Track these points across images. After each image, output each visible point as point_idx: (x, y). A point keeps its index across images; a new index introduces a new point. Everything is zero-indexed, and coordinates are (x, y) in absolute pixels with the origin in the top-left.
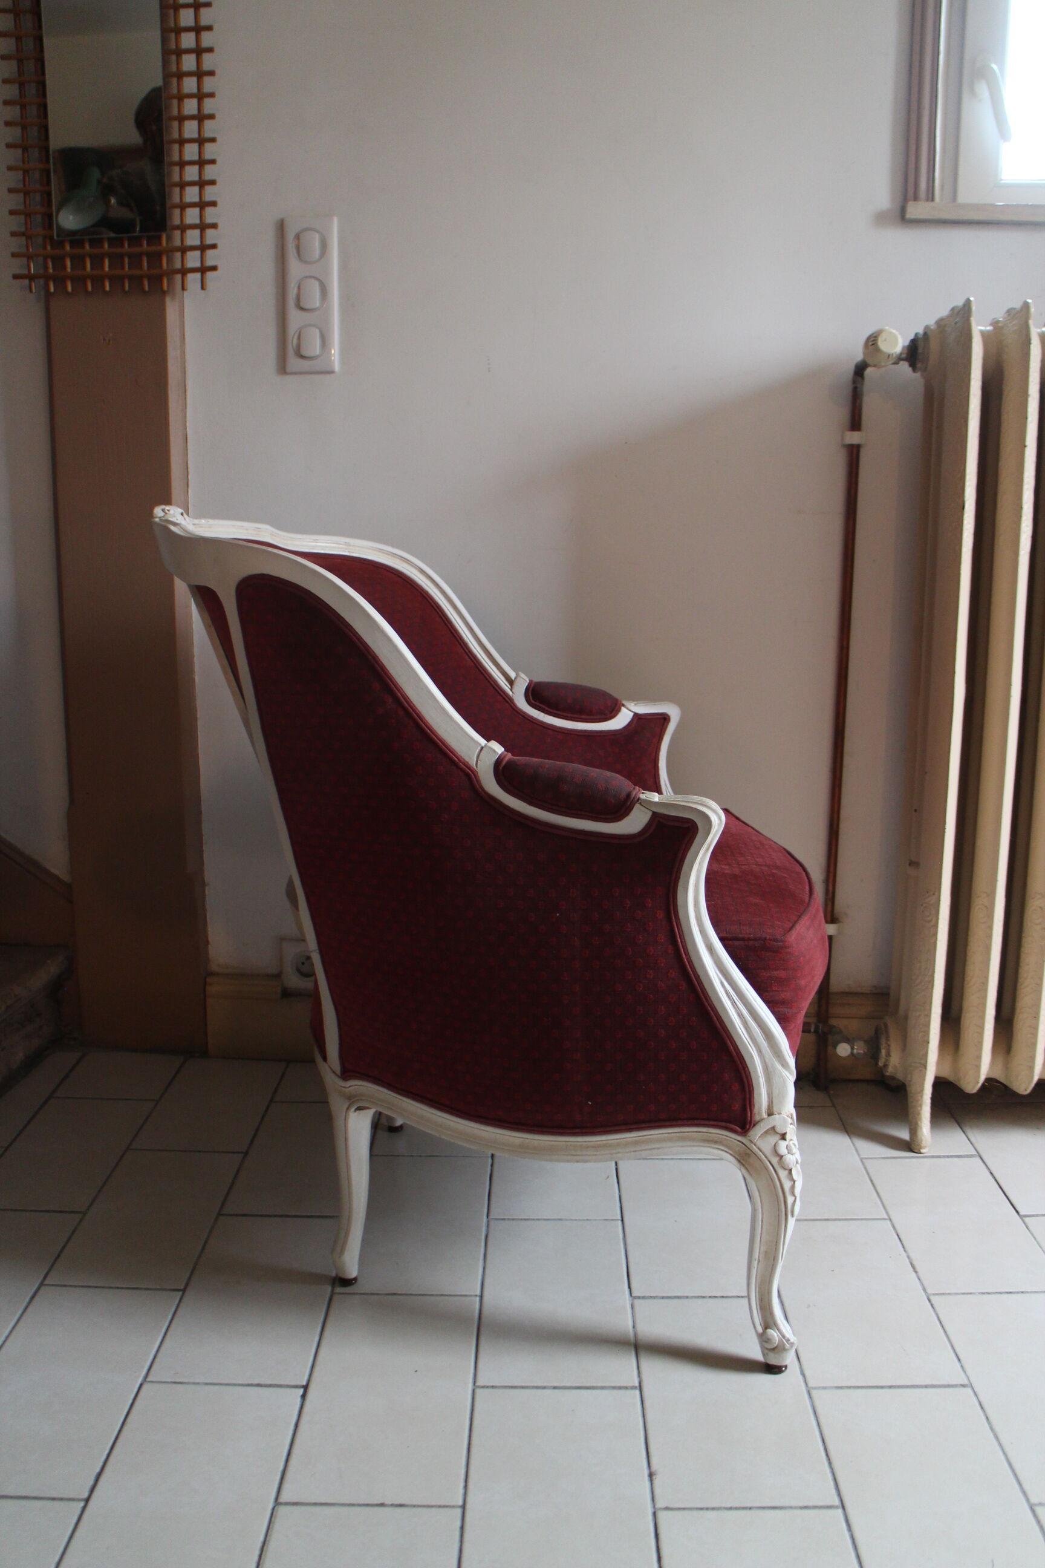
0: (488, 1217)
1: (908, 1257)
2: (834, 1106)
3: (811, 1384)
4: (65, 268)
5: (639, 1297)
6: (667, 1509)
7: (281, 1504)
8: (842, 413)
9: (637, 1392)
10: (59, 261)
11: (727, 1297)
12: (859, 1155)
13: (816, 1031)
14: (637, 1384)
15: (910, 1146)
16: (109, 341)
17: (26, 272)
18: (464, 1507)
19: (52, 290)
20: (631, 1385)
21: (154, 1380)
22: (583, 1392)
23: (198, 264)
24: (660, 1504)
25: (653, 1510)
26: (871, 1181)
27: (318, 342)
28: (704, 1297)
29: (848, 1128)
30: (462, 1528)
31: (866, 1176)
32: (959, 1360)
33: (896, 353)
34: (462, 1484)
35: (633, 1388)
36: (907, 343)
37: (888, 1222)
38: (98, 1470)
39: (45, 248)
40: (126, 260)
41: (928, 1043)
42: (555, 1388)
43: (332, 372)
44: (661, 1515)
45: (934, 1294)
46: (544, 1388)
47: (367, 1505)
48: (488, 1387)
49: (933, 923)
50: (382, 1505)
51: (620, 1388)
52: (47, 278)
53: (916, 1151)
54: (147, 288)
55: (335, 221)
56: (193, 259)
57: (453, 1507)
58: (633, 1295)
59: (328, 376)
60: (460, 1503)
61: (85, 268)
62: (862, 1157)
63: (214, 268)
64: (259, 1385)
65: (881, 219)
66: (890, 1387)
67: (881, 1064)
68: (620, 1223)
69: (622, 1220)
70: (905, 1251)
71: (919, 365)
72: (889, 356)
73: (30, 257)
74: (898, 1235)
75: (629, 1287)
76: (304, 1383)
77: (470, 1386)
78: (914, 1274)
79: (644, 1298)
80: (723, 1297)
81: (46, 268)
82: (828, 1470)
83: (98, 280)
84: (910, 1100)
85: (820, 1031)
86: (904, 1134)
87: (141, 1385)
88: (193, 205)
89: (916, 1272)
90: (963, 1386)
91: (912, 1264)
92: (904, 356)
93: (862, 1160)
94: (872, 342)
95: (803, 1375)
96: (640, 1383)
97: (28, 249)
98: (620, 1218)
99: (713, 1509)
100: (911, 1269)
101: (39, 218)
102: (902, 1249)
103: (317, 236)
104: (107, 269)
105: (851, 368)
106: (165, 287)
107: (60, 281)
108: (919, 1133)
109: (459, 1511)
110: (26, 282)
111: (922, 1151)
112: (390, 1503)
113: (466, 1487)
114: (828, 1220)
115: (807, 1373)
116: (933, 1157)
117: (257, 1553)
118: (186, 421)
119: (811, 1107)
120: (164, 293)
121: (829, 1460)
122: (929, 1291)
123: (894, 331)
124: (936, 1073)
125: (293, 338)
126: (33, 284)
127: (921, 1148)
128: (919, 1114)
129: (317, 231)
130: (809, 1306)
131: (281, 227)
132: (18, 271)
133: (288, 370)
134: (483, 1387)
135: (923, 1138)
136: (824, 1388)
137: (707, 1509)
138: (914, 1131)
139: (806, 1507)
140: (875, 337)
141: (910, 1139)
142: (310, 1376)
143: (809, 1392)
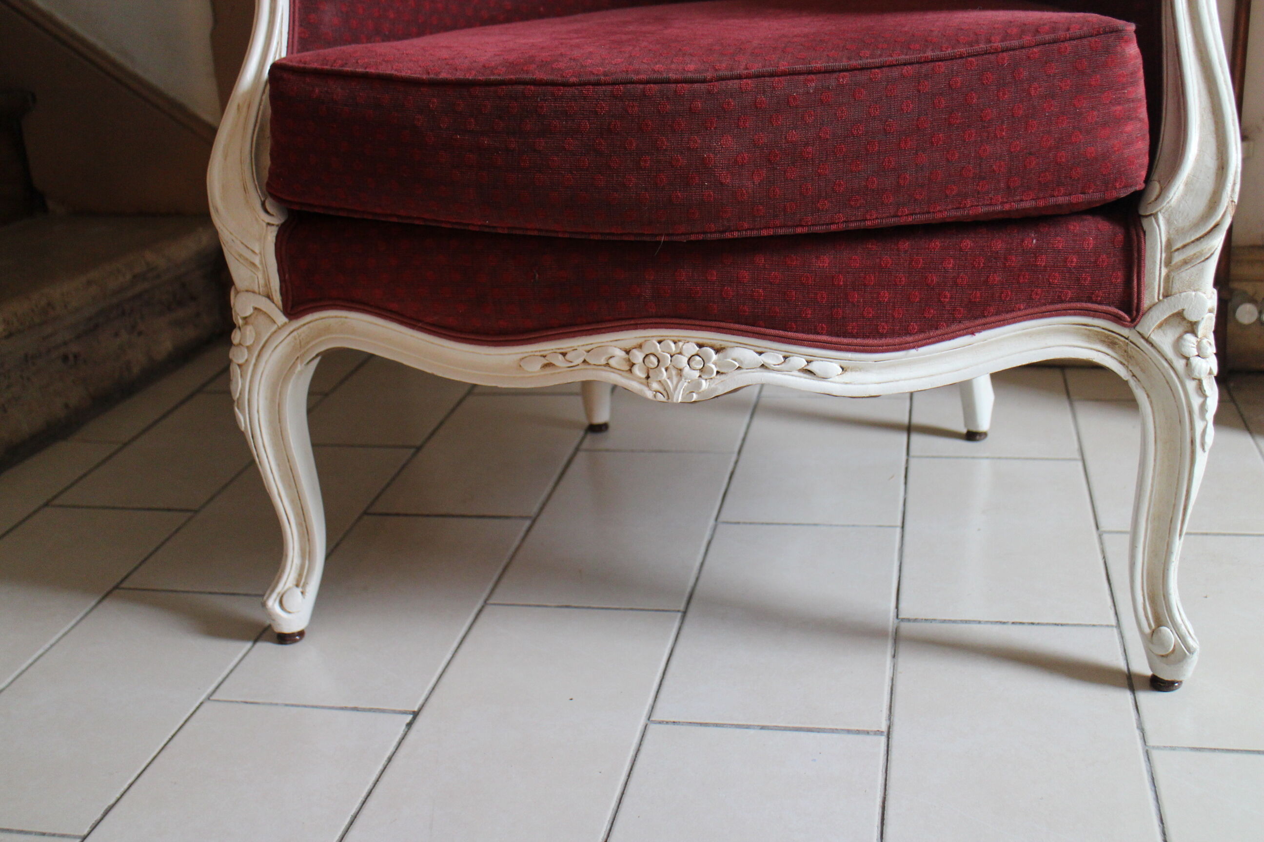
0: (716, 520)
2: (1233, 401)
3: (1151, 742)
5: (909, 621)
9: (883, 739)
14: (884, 728)
20: (876, 729)
21: (221, 698)
22: (802, 734)
28: (1004, 623)
29: (1251, 426)
35: (879, 733)
38: (112, 801)
42: (763, 728)
46: (748, 727)
48: (667, 723)
51: (858, 732)
58: (899, 617)
64: (355, 709)
68: (899, 530)
69: (903, 527)
75: (898, 608)
76: (416, 709)
77: (643, 720)
79: (916, 621)
80: (1033, 624)
87: (201, 704)
95: (1142, 730)
96: (889, 728)
98: (899, 523)
114: (1207, 534)
115: (1147, 727)
134: (661, 722)
136: (1173, 749)
142: (426, 700)
143: (1147, 754)
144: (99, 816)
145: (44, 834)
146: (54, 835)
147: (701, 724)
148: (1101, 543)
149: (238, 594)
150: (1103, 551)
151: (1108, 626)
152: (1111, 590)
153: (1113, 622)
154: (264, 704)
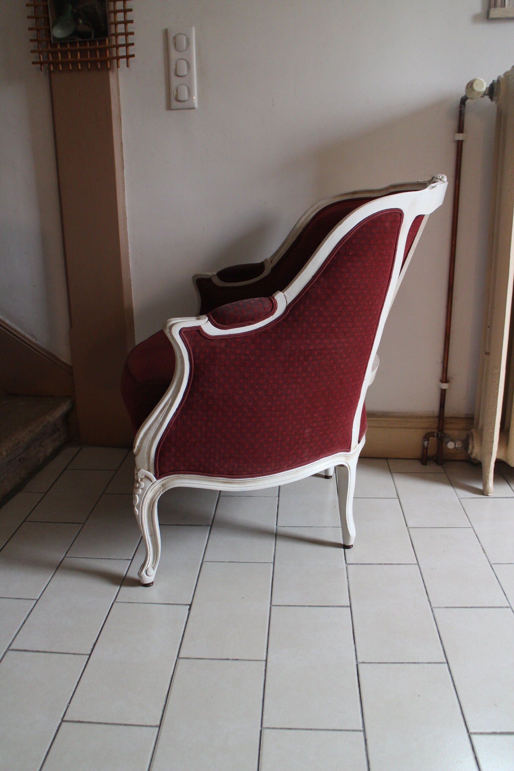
0: (277, 526)
1: (481, 546)
2: (445, 472)
3: (433, 606)
4: (58, 57)
5: (350, 564)
6: (363, 663)
7: (180, 658)
8: (453, 124)
9: (349, 609)
10: (55, 54)
11: (393, 564)
12: (458, 497)
13: (437, 436)
14: (349, 605)
15: (483, 492)
16: (82, 95)
17: (38, 60)
18: (266, 661)
19: (52, 69)
20: (346, 605)
21: (119, 601)
22: (323, 608)
23: (125, 54)
24: (360, 660)
25: (356, 663)
26: (464, 509)
27: (187, 93)
28: (381, 564)
29: (452, 483)
30: (266, 670)
31: (461, 507)
32: (505, 595)
33: (482, 91)
34: (265, 650)
35: (347, 606)
36: (488, 86)
37: (472, 529)
38: (94, 641)
39: (48, 48)
40: (89, 53)
41: (493, 442)
42: (309, 606)
43: (194, 108)
44: (360, 666)
45: (493, 564)
46: (304, 606)
47: (221, 659)
48: (277, 606)
49: (497, 382)
50: (228, 659)
51: (341, 606)
52: (49, 63)
53: (486, 495)
54: (99, 67)
55: (194, 28)
56: (122, 52)
57: (261, 660)
58: (347, 563)
59: (193, 110)
60: (265, 659)
61: (68, 58)
62: (459, 497)
63: (133, 56)
64: (169, 604)
65: (476, 19)
66: (471, 607)
67: (469, 452)
68: (341, 528)
70: (480, 543)
71: (494, 98)
72: (479, 93)
73: (40, 53)
74: (476, 535)
75: (345, 559)
76: (190, 603)
77: (269, 605)
78: (484, 554)
79: (352, 564)
80: (391, 564)
81: (48, 58)
82: (440, 646)
83: (75, 64)
84: (483, 470)
85: (439, 436)
86: (480, 487)
87: (113, 603)
88: (121, 23)
89: (485, 553)
90: (507, 607)
91: (483, 549)
92: (487, 93)
93: (459, 499)
94: (470, 86)
95: (429, 601)
96: (351, 604)
97: (39, 48)
98: (341, 526)
99: (385, 663)
100: (483, 552)
101: (44, 31)
102: (478, 542)
103: (185, 37)
104: (79, 58)
105: (459, 100)
106: (109, 66)
107: (56, 64)
108: (487, 486)
109: (264, 662)
110: (39, 65)
111: (489, 495)
112: (232, 659)
113: (267, 652)
114: (442, 528)
115: (431, 600)
116: (494, 498)
117: (170, 680)
118: (121, 135)
119: (434, 473)
120: (108, 70)
121: (441, 641)
122: (491, 562)
123: (482, 80)
124: (497, 457)
125: (174, 90)
126: (43, 67)
127: (488, 493)
128: (488, 477)
129: (184, 35)
130: (432, 569)
131: (166, 33)
132: (34, 60)
133: (172, 107)
134: (275, 606)
135: (490, 488)
136: (440, 608)
137: (382, 663)
138: (485, 485)
139: (430, 663)
140: (472, 83)
141: (483, 489)
142: (193, 599)
143: (432, 610)
144: (92, 647)
145: (75, 654)
146: (78, 654)
147: (289, 606)
148: (409, 532)
149: (111, 559)
150: (410, 535)
151: (415, 564)
152: (414, 551)
153: (416, 563)
154: (135, 603)
